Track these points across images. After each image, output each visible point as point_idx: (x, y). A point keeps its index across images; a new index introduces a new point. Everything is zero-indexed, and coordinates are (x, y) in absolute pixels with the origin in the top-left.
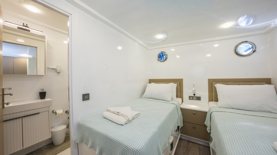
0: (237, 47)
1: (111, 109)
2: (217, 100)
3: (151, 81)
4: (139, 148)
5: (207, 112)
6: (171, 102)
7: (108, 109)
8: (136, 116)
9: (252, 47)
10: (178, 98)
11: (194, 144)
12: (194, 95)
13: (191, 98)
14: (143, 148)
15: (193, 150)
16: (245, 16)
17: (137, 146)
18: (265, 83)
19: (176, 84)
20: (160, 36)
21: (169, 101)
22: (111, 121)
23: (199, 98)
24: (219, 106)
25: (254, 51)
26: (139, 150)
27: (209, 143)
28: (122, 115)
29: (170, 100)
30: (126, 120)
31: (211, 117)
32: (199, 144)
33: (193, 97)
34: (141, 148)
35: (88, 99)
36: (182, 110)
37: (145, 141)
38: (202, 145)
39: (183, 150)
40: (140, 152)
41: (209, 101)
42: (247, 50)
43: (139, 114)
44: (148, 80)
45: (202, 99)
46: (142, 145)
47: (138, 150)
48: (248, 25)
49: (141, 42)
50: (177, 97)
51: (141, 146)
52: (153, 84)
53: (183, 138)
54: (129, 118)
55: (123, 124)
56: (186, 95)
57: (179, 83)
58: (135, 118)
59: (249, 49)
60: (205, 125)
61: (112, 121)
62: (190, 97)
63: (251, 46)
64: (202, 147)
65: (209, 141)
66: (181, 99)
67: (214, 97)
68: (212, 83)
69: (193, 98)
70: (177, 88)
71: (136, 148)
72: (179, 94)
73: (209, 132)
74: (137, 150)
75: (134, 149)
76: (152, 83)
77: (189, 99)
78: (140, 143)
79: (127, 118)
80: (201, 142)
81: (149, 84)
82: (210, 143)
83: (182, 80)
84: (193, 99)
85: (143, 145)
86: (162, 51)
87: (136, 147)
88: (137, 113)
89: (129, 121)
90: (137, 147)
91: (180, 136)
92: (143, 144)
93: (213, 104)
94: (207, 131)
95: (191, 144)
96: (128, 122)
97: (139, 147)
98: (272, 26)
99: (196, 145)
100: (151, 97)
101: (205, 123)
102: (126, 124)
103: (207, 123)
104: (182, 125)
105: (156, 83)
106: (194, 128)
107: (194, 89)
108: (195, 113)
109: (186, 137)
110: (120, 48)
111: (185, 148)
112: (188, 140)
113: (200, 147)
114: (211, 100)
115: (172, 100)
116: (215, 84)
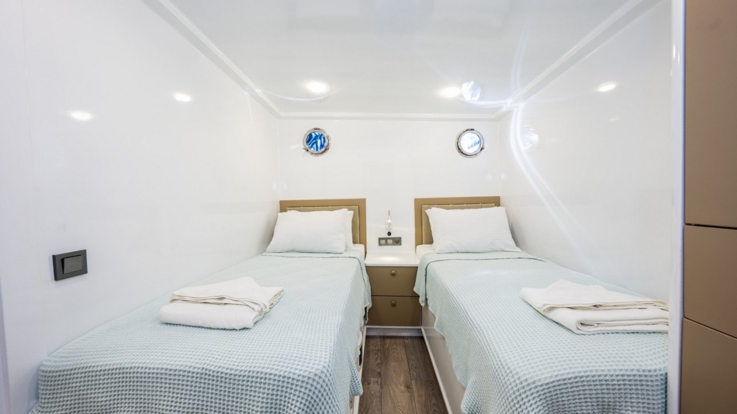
0: (459, 137)
1: (189, 292)
2: (430, 241)
3: (285, 206)
4: (319, 367)
5: (417, 267)
6: (346, 254)
7: (177, 293)
8: (276, 300)
9: (479, 142)
10: (356, 245)
11: (393, 340)
12: (389, 234)
13: (383, 241)
14: (329, 366)
15: (394, 352)
16: (472, 83)
17: (314, 364)
18: (494, 204)
19: (352, 212)
20: (317, 87)
21: (341, 253)
22: (199, 327)
23: (397, 241)
24: (437, 251)
25: (482, 149)
26: (322, 372)
27: (420, 329)
28: (237, 302)
29: (342, 250)
30: (255, 314)
31: (426, 275)
32: (403, 337)
33: (386, 239)
34: (324, 367)
35: (83, 270)
36: (370, 269)
37: (328, 348)
38: (408, 337)
39: (377, 359)
40: (323, 376)
41: (417, 244)
42: (472, 146)
43: (281, 292)
44: (279, 203)
45: (403, 241)
46: (326, 358)
47: (318, 373)
48: (473, 99)
49: (258, 91)
50: (355, 242)
51: (325, 362)
52: (292, 214)
53: (372, 334)
54: (262, 306)
55: (249, 323)
56: (372, 237)
57: (358, 208)
58: (275, 303)
59: (475, 144)
60: (415, 293)
61: (202, 327)
62: (380, 239)
63: (477, 139)
64: (409, 340)
65: (419, 325)
66: (362, 246)
67: (425, 236)
68: (421, 206)
69: (386, 242)
70: (354, 222)
71: (313, 371)
72: (359, 235)
73: (423, 305)
74: (316, 375)
75: (306, 374)
76: (290, 210)
77: (380, 244)
78: (318, 355)
79: (257, 308)
80: (406, 331)
81: (280, 214)
82: (422, 328)
83: (364, 201)
84: (386, 244)
85: (328, 357)
86: (316, 127)
87: (313, 368)
88: (277, 290)
89: (263, 315)
90: (316, 366)
91: (367, 332)
92: (326, 355)
93: (424, 249)
94: (420, 305)
95: (388, 341)
96: (261, 317)
97: (319, 365)
98: (504, 109)
99: (398, 340)
100: (291, 248)
101: (415, 289)
102: (255, 323)
103: (419, 288)
104: (371, 306)
105: (300, 211)
106: (394, 305)
107: (389, 221)
108: (393, 272)
109: (378, 330)
110: (182, 98)
111: (379, 353)
112: (382, 334)
113: (406, 341)
114: (419, 242)
115: (346, 250)
116: (427, 208)
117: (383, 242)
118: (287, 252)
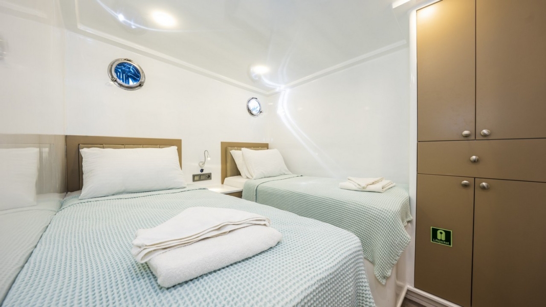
2: (237, 173)
12: (202, 171)
21: (184, 188)
23: (209, 176)
25: (261, 112)
33: (200, 175)
41: (223, 178)
45: (213, 176)
62: (194, 176)
77: (194, 180)
83: (180, 141)
84: (200, 180)
93: (232, 180)
114: (224, 176)
116: (231, 150)
117: (196, 178)
118: (113, 195)
